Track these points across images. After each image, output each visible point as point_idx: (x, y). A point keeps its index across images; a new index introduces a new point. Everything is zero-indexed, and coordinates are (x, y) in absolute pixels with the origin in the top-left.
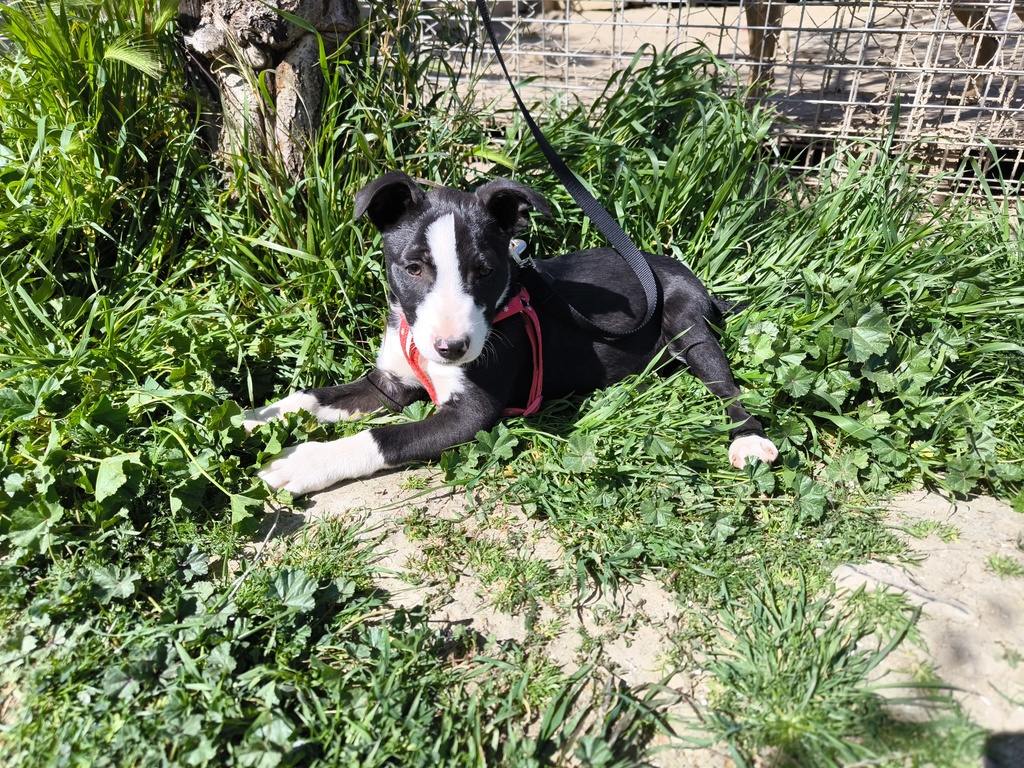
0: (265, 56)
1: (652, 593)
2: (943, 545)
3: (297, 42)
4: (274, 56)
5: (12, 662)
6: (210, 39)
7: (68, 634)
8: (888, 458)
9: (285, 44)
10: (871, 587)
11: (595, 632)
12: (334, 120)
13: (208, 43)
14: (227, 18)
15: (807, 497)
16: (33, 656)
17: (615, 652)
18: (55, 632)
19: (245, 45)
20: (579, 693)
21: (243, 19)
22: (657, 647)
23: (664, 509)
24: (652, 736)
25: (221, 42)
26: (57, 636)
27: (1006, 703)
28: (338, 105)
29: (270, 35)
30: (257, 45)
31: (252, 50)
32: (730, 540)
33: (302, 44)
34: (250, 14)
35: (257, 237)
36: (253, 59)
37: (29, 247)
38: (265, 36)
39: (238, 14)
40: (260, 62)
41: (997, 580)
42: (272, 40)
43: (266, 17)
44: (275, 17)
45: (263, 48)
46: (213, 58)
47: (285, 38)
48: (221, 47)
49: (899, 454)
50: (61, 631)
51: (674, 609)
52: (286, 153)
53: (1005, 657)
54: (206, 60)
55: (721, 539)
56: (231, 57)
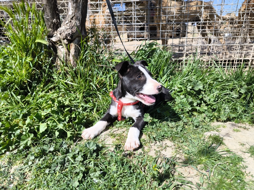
0: (68, 42)
1: (167, 142)
2: (223, 128)
3: (75, 39)
4: (70, 41)
5: (26, 167)
6: (56, 38)
7: (39, 160)
8: (209, 115)
9: (73, 39)
10: (212, 135)
11: (158, 150)
12: (82, 55)
13: (56, 39)
14: (60, 34)
15: (195, 121)
16: (31, 165)
17: (163, 152)
18: (36, 160)
19: (64, 39)
20: (157, 160)
21: (64, 34)
22: (172, 151)
23: (166, 127)
24: (175, 166)
25: (59, 39)
26: (37, 161)
27: (243, 153)
28: (83, 52)
29: (69, 37)
30: (67, 39)
31: (65, 41)
32: (181, 131)
33: (76, 39)
34: (66, 33)
35: (65, 80)
36: (66, 42)
37: (14, 84)
38: (68, 38)
39: (63, 33)
40: (67, 43)
41: (236, 132)
42: (70, 38)
43: (69, 34)
44: (71, 34)
45: (68, 40)
46: (57, 43)
47: (73, 38)
48: (59, 40)
49: (211, 114)
50: (37, 160)
51: (173, 144)
52: (72, 62)
53: (241, 145)
54: (55, 43)
55: (179, 131)
56: (61, 42)
